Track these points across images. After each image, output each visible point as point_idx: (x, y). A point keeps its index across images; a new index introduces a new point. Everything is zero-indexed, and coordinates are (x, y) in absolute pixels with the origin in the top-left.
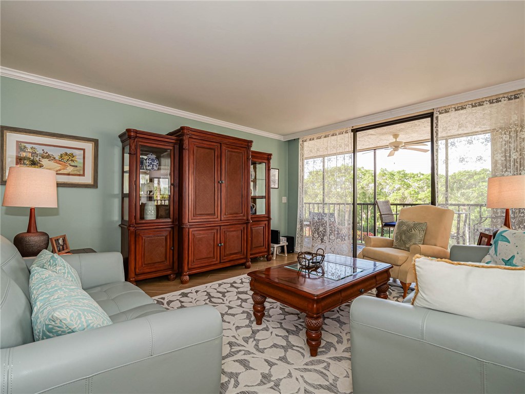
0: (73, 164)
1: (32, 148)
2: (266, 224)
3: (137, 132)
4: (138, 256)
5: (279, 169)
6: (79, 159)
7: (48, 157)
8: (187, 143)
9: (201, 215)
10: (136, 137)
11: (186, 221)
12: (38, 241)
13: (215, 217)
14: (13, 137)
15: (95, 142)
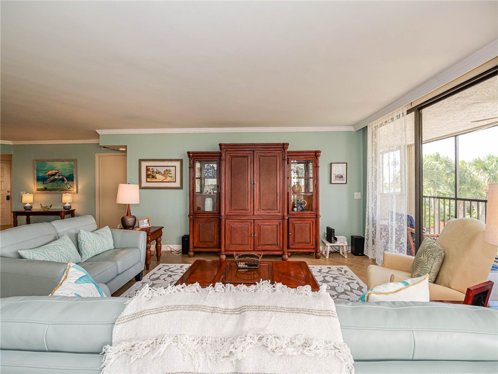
0: (170, 176)
1: (152, 169)
2: (313, 222)
3: (193, 153)
4: (195, 235)
5: (347, 163)
6: (173, 172)
7: (159, 173)
8: (223, 155)
9: (236, 210)
10: (193, 156)
11: (223, 214)
12: (130, 221)
13: (248, 212)
14: (144, 165)
15: (181, 161)
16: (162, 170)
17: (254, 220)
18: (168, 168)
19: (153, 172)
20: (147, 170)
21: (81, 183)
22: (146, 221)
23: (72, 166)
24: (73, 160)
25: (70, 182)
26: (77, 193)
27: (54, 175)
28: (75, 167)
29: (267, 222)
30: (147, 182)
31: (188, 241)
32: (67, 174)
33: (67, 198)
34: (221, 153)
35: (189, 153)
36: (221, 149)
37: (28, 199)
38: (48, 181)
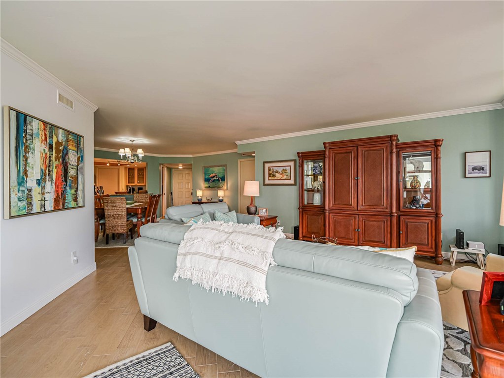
0: (286, 174)
1: (273, 169)
2: (431, 221)
3: (302, 153)
4: (304, 226)
5: (490, 151)
6: (288, 171)
7: (277, 172)
8: (327, 153)
9: (339, 204)
10: (302, 156)
11: (327, 207)
12: (253, 209)
13: (351, 207)
14: (267, 165)
15: (295, 161)
16: (280, 170)
17: (358, 215)
18: (284, 168)
19: (273, 171)
20: (269, 170)
21: (230, 183)
22: (264, 210)
23: (224, 170)
24: (224, 166)
25: (223, 182)
26: (227, 189)
27: (214, 177)
28: (225, 170)
29: (372, 218)
30: (269, 180)
31: (298, 230)
32: (221, 176)
33: (221, 193)
34: (324, 151)
35: (298, 153)
36: (325, 147)
37: (199, 193)
38: (211, 181)
